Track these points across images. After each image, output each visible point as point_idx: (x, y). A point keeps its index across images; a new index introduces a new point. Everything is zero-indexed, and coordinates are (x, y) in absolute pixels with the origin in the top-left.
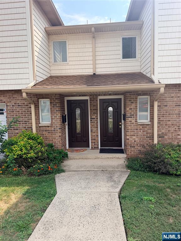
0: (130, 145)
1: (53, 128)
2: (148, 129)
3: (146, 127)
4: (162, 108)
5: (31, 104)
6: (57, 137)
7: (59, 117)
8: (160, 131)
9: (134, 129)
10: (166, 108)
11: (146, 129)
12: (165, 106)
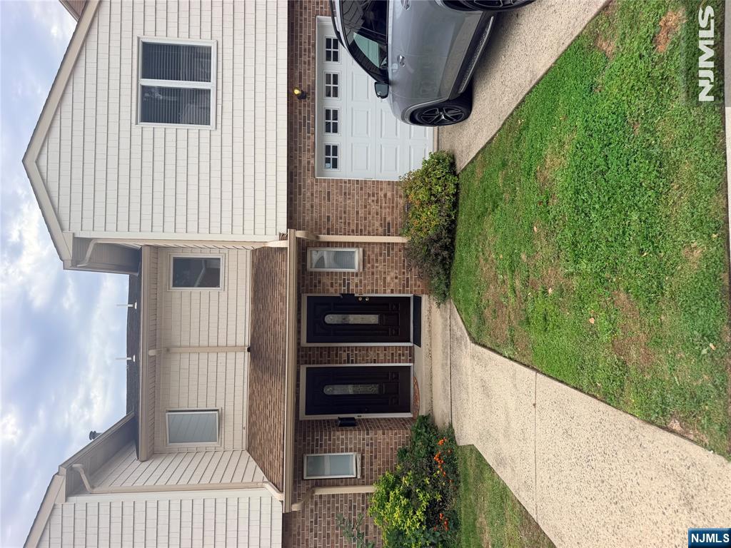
0: (404, 286)
1: (366, 448)
2: (373, 252)
3: (369, 256)
4: (333, 225)
5: (314, 495)
6: (384, 439)
7: (342, 435)
8: (377, 230)
9: (373, 279)
10: (333, 219)
11: (373, 256)
12: (328, 219)
